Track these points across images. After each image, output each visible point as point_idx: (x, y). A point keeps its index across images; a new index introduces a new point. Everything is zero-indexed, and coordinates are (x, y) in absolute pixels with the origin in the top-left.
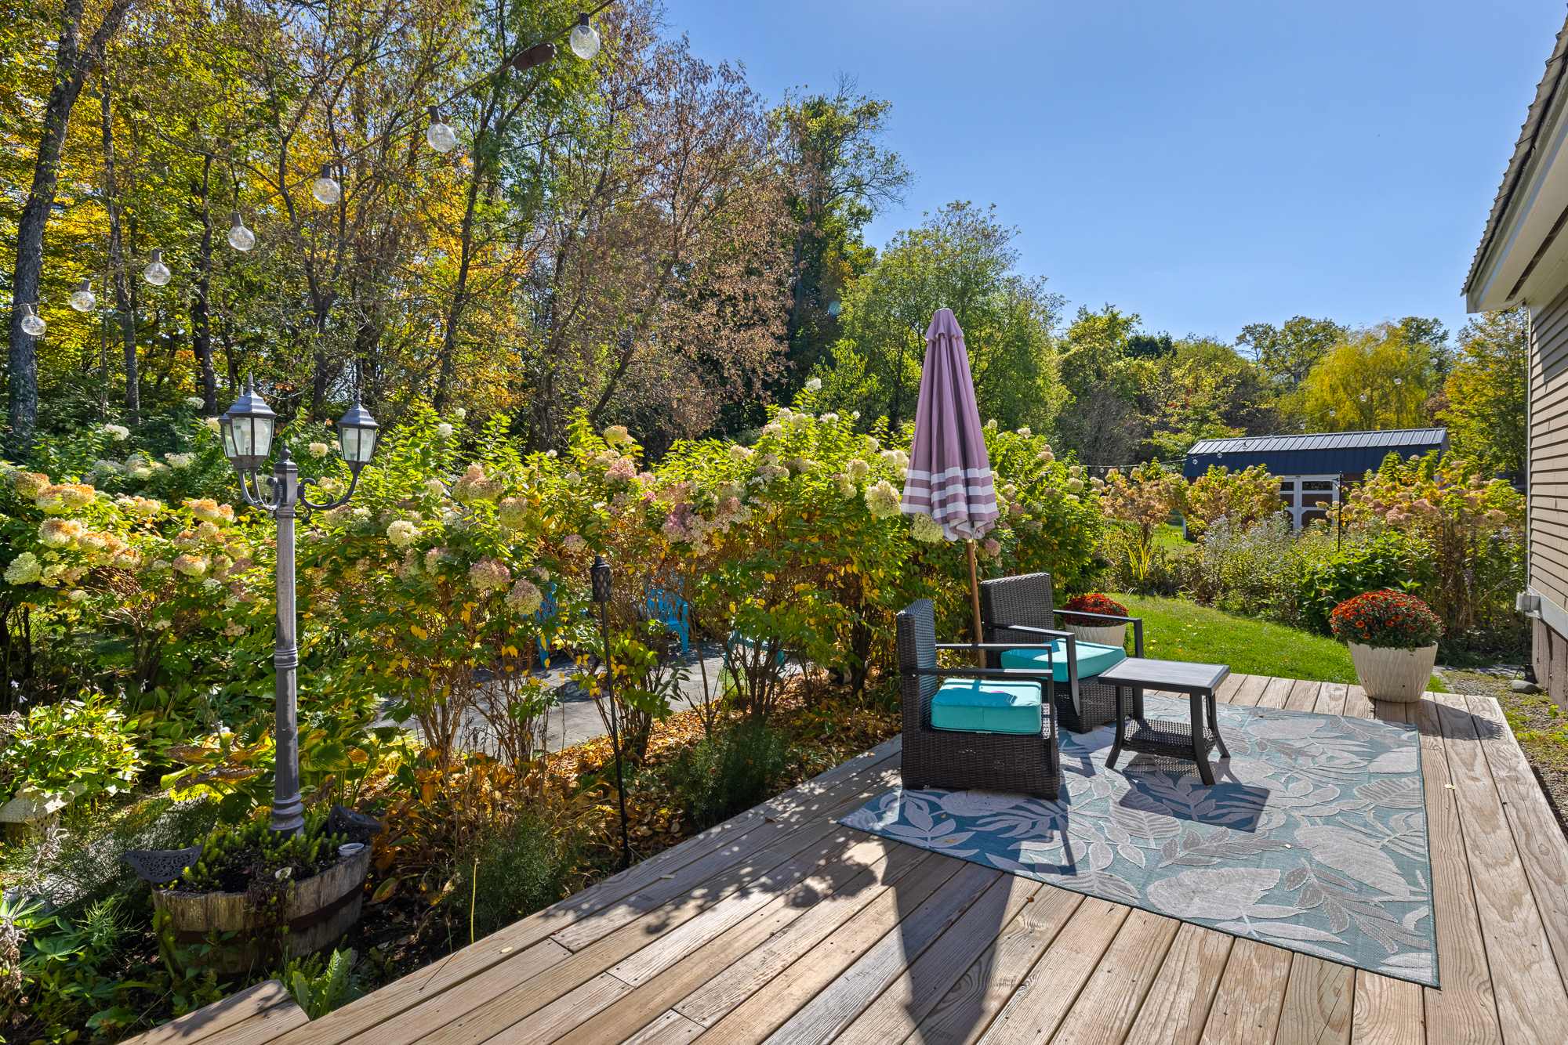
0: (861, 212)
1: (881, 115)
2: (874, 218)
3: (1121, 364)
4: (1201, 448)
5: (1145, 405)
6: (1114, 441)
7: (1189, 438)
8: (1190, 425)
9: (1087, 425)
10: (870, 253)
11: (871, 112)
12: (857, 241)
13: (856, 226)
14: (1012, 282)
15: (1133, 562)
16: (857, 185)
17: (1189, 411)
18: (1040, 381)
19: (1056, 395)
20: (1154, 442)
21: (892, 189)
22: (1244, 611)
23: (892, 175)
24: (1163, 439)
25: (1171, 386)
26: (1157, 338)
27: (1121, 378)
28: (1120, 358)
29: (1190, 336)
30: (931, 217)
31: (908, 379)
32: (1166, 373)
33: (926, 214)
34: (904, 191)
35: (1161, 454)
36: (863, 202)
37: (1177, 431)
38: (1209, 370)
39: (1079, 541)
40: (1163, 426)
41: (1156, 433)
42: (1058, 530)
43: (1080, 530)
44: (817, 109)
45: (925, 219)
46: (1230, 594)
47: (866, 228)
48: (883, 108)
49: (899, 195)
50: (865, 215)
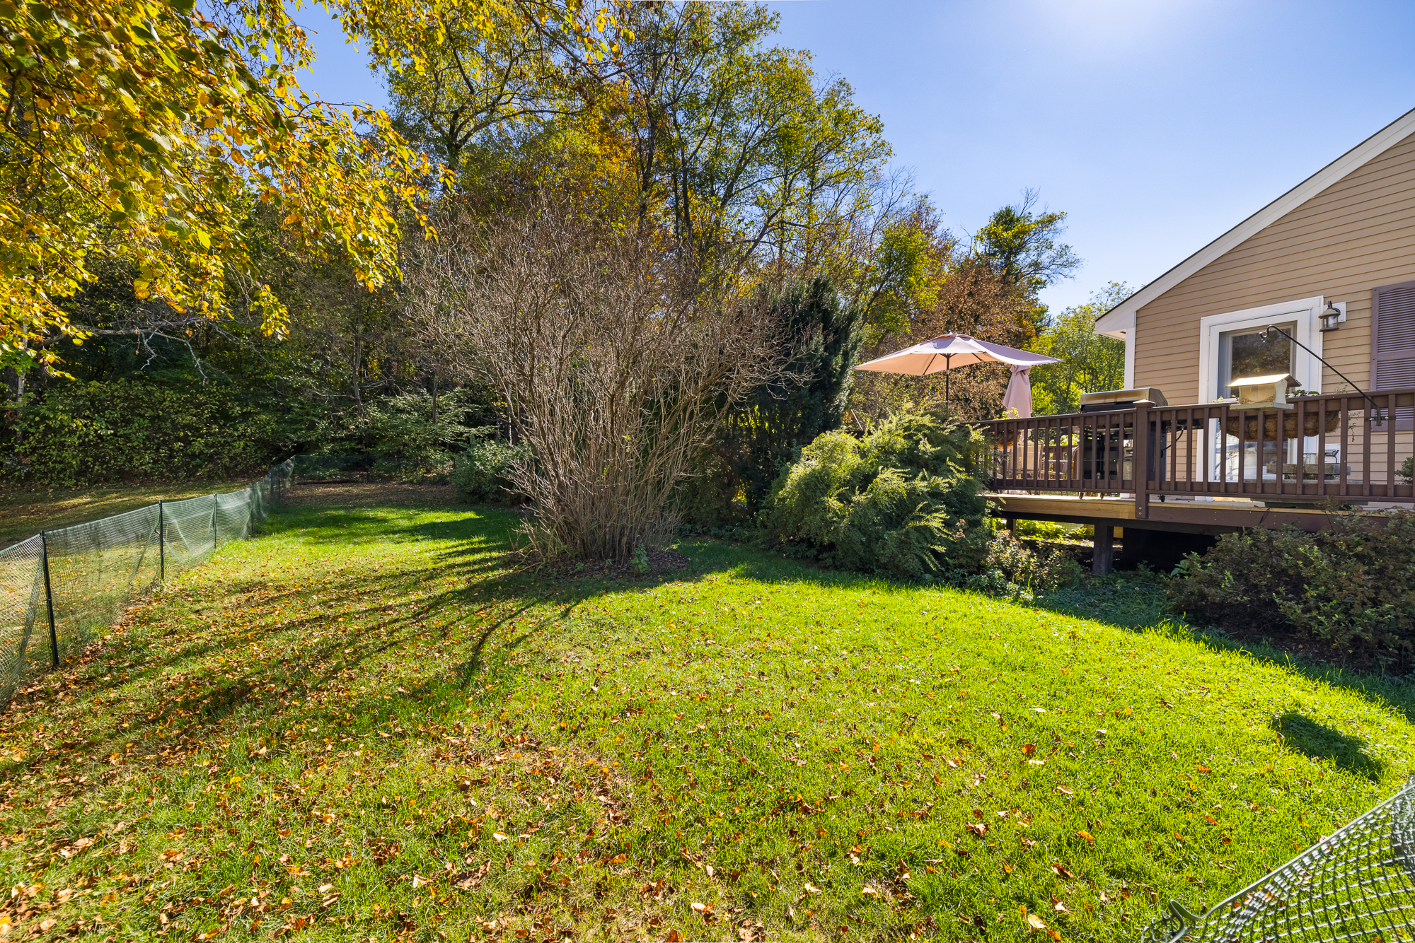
0: (1038, 282)
1: (1057, 223)
2: (1048, 286)
10: (1044, 311)
11: (1049, 221)
12: (1034, 301)
13: (1034, 292)
21: (1066, 271)
23: (1066, 261)
30: (1095, 294)
31: (1073, 400)
34: (1075, 272)
36: (1041, 277)
44: (1008, 219)
47: (1041, 293)
48: (1061, 217)
49: (1071, 275)
50: (1042, 284)
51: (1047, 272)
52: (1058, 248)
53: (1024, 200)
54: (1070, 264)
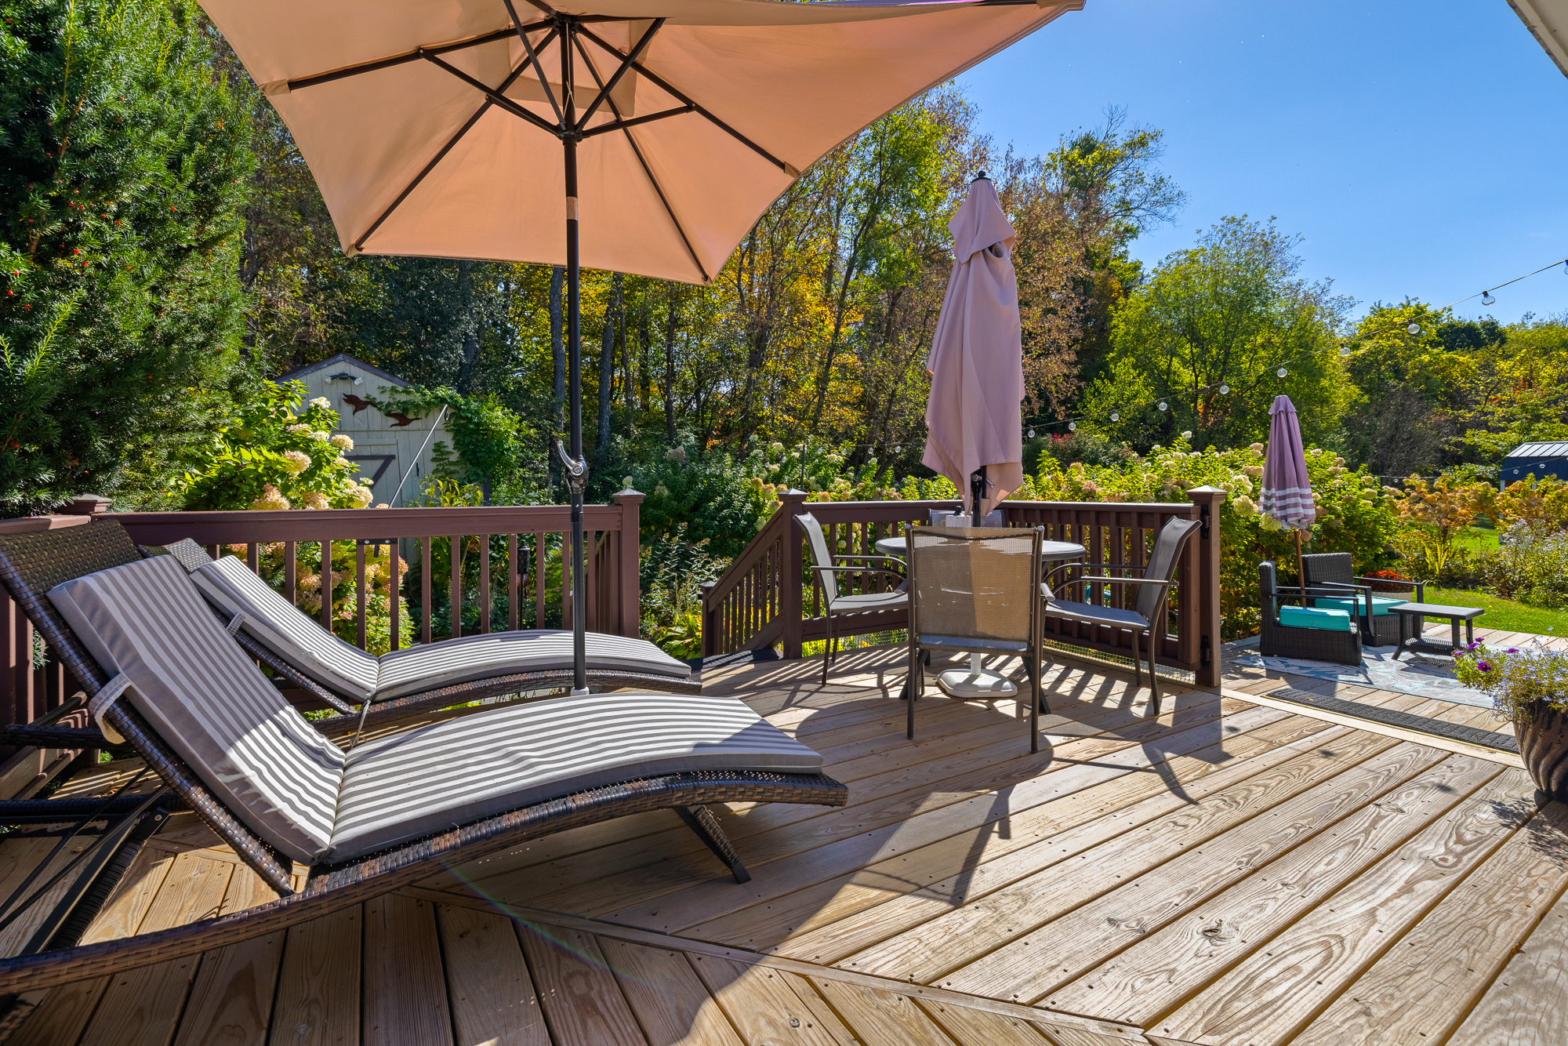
0: (1127, 230)
1: (1151, 144)
2: (1140, 235)
3: (1426, 358)
4: (1525, 450)
5: (1457, 399)
6: (1414, 441)
7: (1514, 437)
8: (1515, 424)
9: (1381, 425)
10: (1136, 267)
11: (1139, 144)
12: (1123, 256)
13: (1122, 243)
14: (1294, 289)
15: (1429, 559)
16: (1126, 207)
17: (1516, 409)
18: (1325, 383)
19: (1344, 394)
20: (1468, 441)
21: (1162, 210)
22: (1546, 604)
23: (1163, 196)
24: (1477, 438)
25: (1495, 379)
26: (1477, 321)
27: (1424, 375)
28: (1425, 351)
29: (1528, 316)
30: (1204, 233)
31: (1175, 383)
32: (1487, 367)
33: (1199, 232)
34: (1175, 210)
35: (1472, 455)
36: (1131, 222)
37: (1497, 430)
38: (1550, 359)
39: (1374, 535)
40: (1479, 425)
41: (1469, 432)
42: (1355, 526)
43: (1374, 527)
44: (1087, 146)
45: (1198, 237)
46: (1534, 589)
47: (1131, 244)
48: (1154, 137)
49: (1170, 215)
50: (1131, 232)
51: (1137, 213)
52: (1152, 182)
53: (1107, 120)
54: (1167, 201)
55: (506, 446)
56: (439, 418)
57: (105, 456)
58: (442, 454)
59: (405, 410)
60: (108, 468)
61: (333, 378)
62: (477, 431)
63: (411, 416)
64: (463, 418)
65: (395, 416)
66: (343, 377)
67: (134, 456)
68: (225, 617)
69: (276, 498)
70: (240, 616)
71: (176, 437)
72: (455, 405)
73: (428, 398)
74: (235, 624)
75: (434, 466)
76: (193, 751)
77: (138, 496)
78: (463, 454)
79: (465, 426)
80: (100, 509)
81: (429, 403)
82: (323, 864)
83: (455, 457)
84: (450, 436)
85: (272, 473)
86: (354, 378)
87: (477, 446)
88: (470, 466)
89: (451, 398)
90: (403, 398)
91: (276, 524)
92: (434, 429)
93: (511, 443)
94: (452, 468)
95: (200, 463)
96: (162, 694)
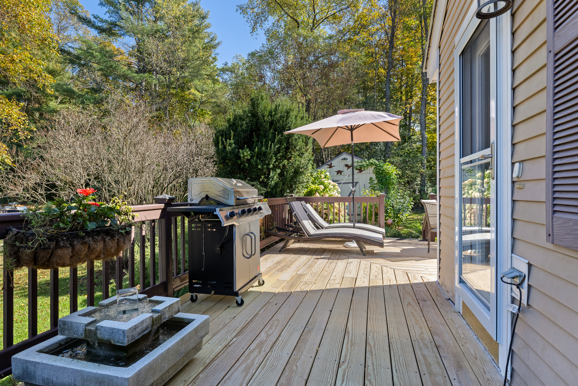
55: (392, 178)
56: (371, 169)
57: (294, 188)
58: (372, 181)
59: (361, 168)
60: (294, 190)
61: (342, 159)
62: (382, 173)
63: (363, 169)
64: (378, 169)
65: (358, 169)
66: (344, 159)
67: (298, 187)
68: (306, 212)
69: (317, 195)
70: (308, 212)
71: (302, 184)
72: (376, 165)
73: (367, 163)
74: (307, 213)
75: (369, 185)
76: (300, 220)
77: (298, 194)
78: (378, 181)
79: (379, 171)
80: (294, 196)
81: (367, 165)
82: (311, 236)
83: (376, 182)
84: (375, 175)
85: (317, 190)
86: (347, 159)
87: (382, 178)
88: (380, 185)
89: (374, 163)
90: (361, 164)
91: (318, 199)
92: (369, 173)
93: (394, 176)
94: (375, 186)
95: (307, 188)
96: (298, 214)
